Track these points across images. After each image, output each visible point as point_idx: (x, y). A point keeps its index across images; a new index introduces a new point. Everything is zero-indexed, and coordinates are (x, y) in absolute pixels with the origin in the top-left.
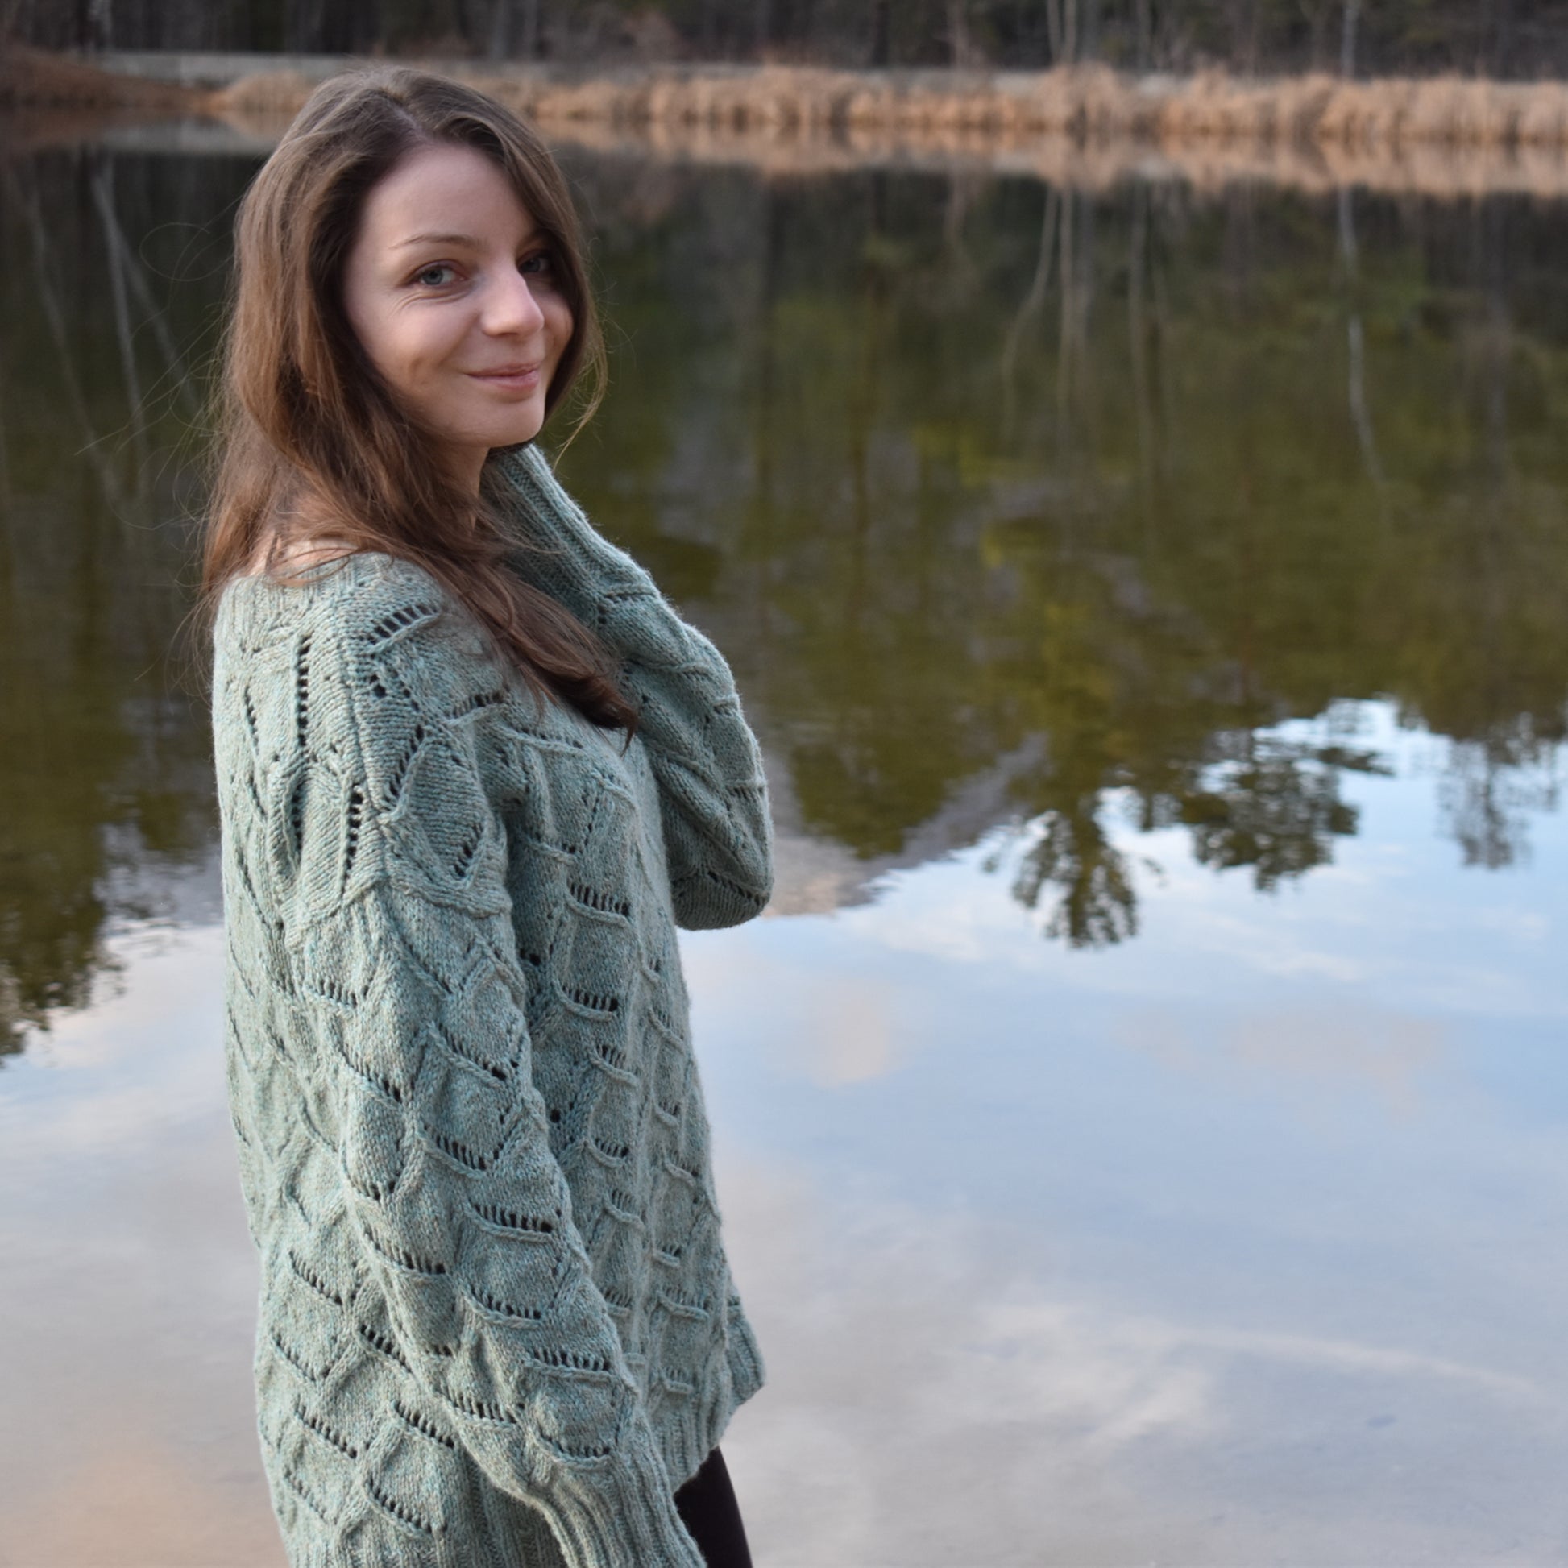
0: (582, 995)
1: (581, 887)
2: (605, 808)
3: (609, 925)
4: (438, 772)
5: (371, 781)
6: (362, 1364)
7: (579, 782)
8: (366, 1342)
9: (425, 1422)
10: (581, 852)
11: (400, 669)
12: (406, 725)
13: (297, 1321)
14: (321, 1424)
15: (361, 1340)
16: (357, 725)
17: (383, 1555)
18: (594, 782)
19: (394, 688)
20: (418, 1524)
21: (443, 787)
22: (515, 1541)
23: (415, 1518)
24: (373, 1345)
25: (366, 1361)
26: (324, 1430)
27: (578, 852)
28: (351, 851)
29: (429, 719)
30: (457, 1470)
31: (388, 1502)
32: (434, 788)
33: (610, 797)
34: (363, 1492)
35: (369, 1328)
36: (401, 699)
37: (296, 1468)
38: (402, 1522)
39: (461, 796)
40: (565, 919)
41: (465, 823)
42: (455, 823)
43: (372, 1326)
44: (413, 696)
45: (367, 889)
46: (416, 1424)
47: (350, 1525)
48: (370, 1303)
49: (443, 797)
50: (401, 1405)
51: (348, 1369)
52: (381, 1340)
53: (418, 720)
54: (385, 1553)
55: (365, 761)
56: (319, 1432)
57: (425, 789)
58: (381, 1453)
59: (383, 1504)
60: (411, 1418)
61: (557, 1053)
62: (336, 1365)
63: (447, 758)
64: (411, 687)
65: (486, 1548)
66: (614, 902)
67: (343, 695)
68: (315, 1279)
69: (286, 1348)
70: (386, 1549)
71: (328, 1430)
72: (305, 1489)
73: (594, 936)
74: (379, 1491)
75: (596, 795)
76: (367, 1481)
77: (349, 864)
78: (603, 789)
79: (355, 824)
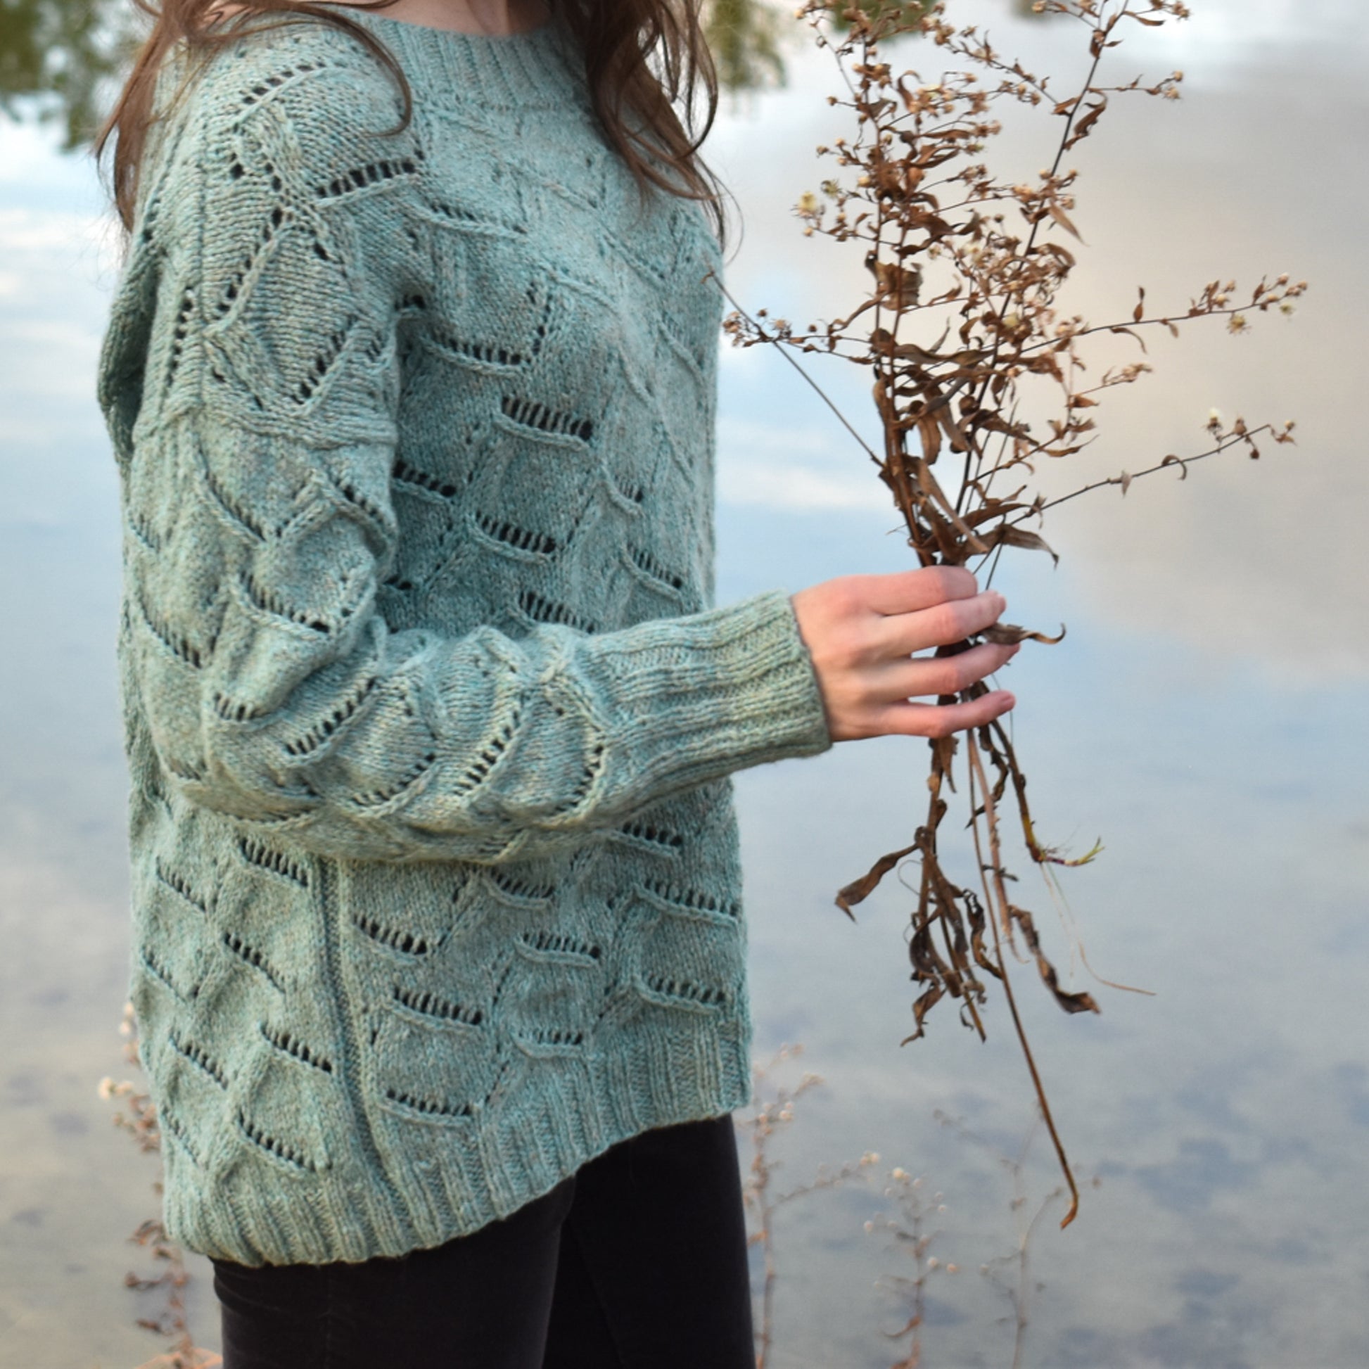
0: (512, 531)
1: (528, 404)
2: (562, 306)
3: (556, 449)
4: (295, 266)
5: (206, 285)
6: (230, 980)
7: (523, 273)
8: (231, 953)
9: (296, 1044)
10: (529, 361)
11: (263, 138)
12: (260, 208)
13: (169, 936)
14: (197, 1051)
15: (225, 951)
16: (206, 217)
17: (266, 1201)
18: (543, 274)
19: (253, 164)
20: (300, 1162)
21: (299, 284)
22: (416, 1176)
23: (297, 1155)
24: (239, 957)
25: (235, 975)
26: (200, 1058)
27: (523, 363)
28: (174, 365)
29: (291, 199)
30: (338, 1098)
31: (264, 1140)
32: (288, 285)
33: (566, 292)
34: (234, 1129)
35: (233, 937)
36: (260, 176)
37: (172, 1103)
38: (282, 1160)
39: (320, 296)
40: (491, 444)
41: (321, 331)
42: (310, 331)
43: (237, 934)
44: (276, 172)
45: (181, 415)
46: (285, 1046)
47: (223, 1170)
48: (231, 906)
49: (298, 298)
50: (268, 1027)
51: (217, 987)
52: (248, 950)
53: (277, 200)
54: (269, 1198)
55: (205, 260)
56: (194, 1059)
57: (277, 287)
58: (248, 1083)
59: (258, 1141)
60: (279, 1040)
61: (469, 598)
62: (206, 981)
63: (307, 248)
64: (274, 160)
65: (383, 1184)
66: (571, 421)
67: (197, 181)
68: (181, 883)
69: (159, 967)
70: (268, 1193)
71: (205, 1058)
72: (182, 1128)
73: (535, 461)
74: (251, 1127)
75: (546, 289)
76: (235, 1117)
77: (170, 380)
78: (557, 283)
79: (180, 335)
